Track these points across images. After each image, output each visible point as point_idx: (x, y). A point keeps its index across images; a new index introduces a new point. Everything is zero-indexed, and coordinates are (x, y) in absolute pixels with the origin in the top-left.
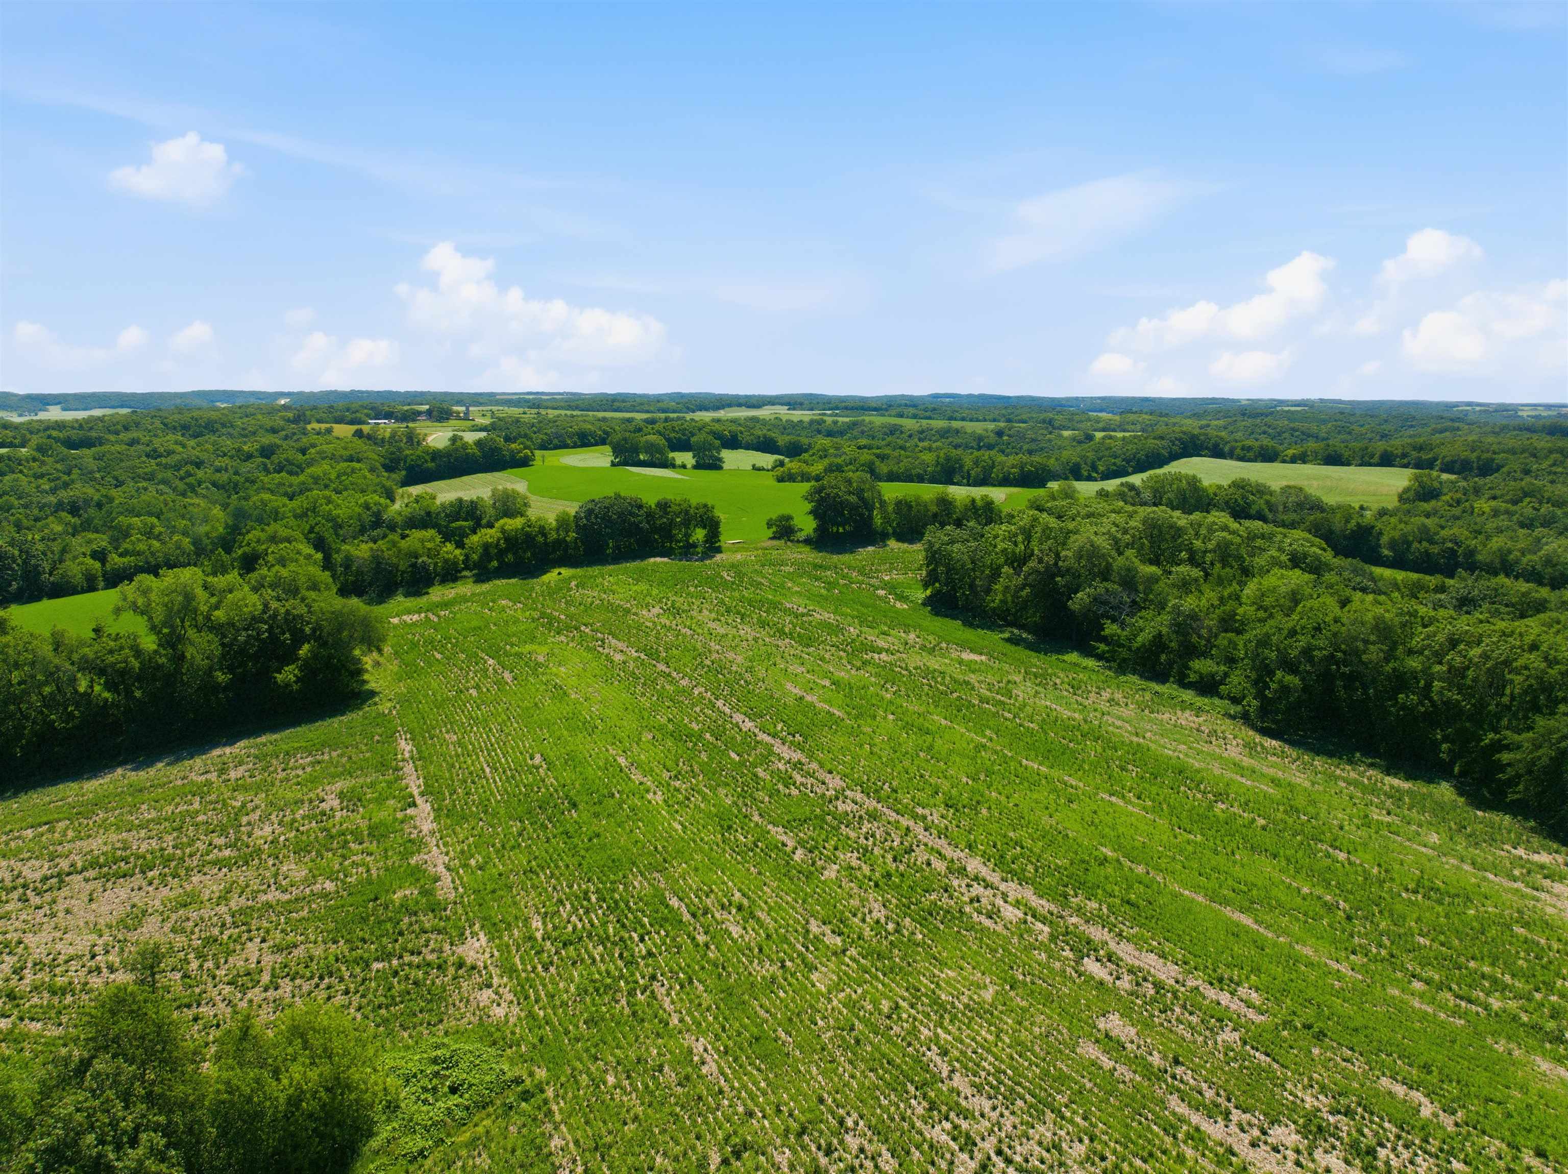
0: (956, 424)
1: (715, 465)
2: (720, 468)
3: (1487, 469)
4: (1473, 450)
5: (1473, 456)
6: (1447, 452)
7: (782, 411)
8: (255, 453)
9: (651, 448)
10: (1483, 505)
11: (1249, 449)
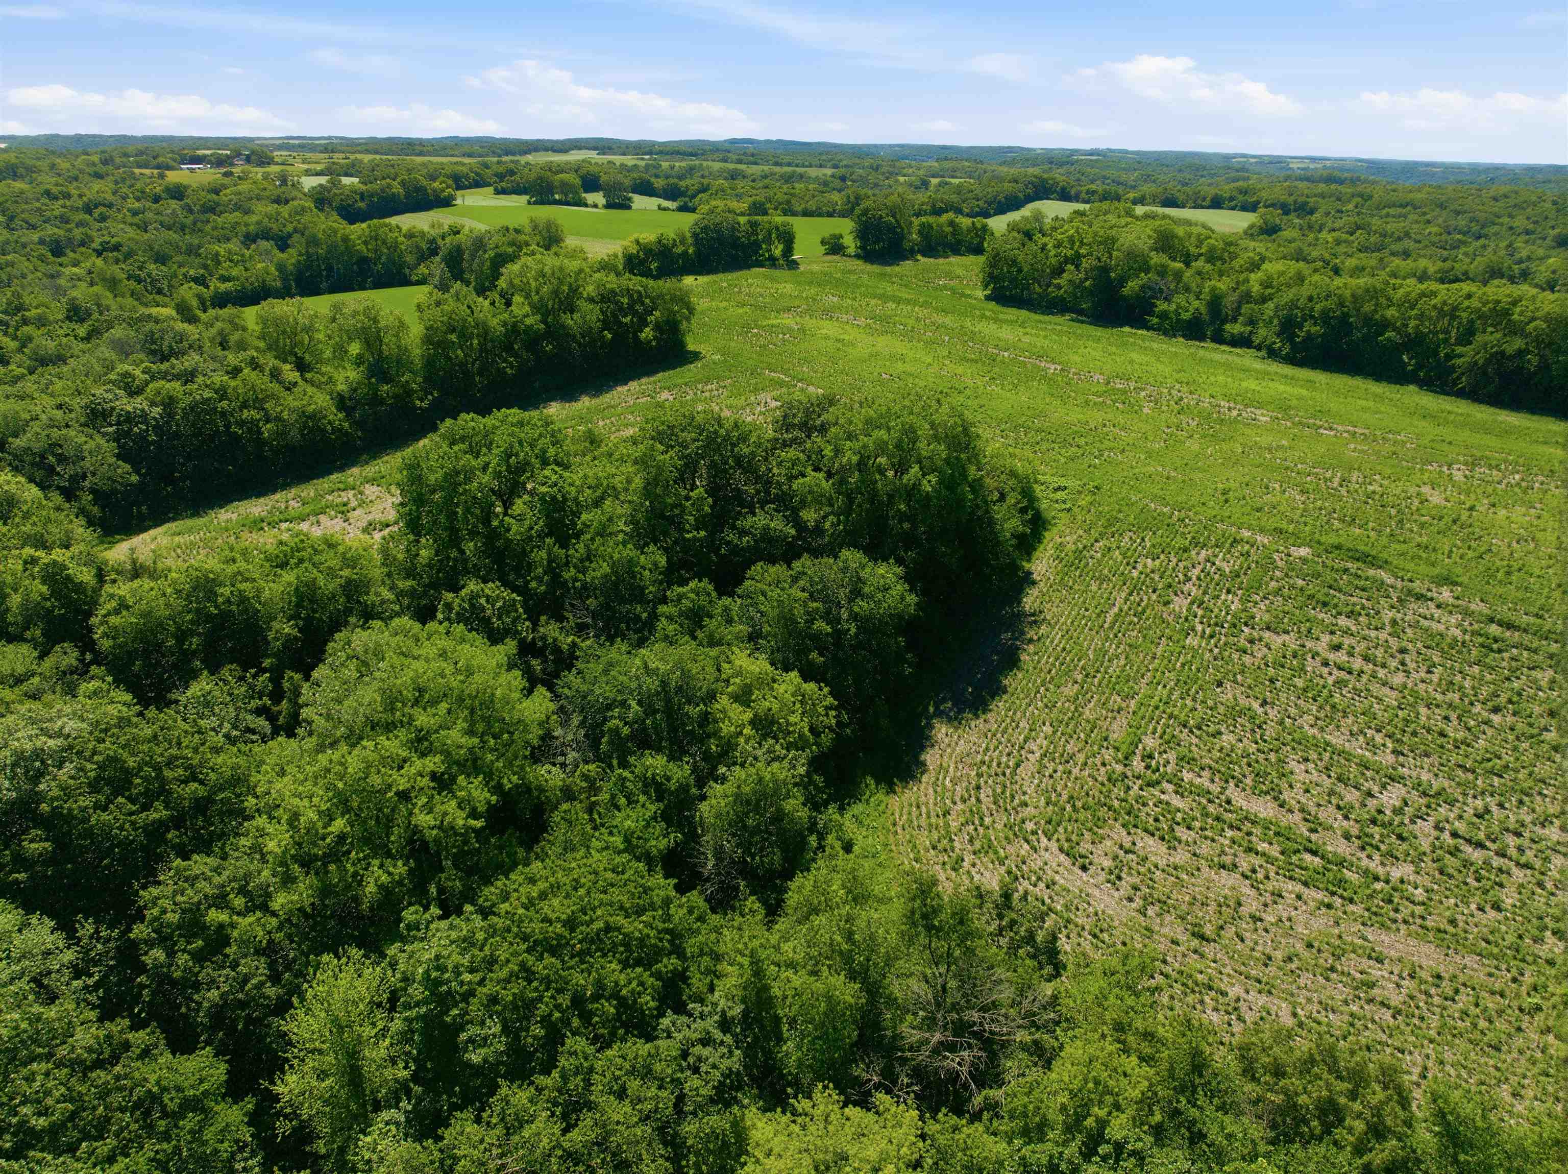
0: (799, 170)
1: (625, 206)
2: (629, 208)
3: (1307, 209)
4: (1291, 195)
5: (1290, 199)
7: (593, 155)
8: (163, 195)
9: (565, 187)
11: (1094, 192)
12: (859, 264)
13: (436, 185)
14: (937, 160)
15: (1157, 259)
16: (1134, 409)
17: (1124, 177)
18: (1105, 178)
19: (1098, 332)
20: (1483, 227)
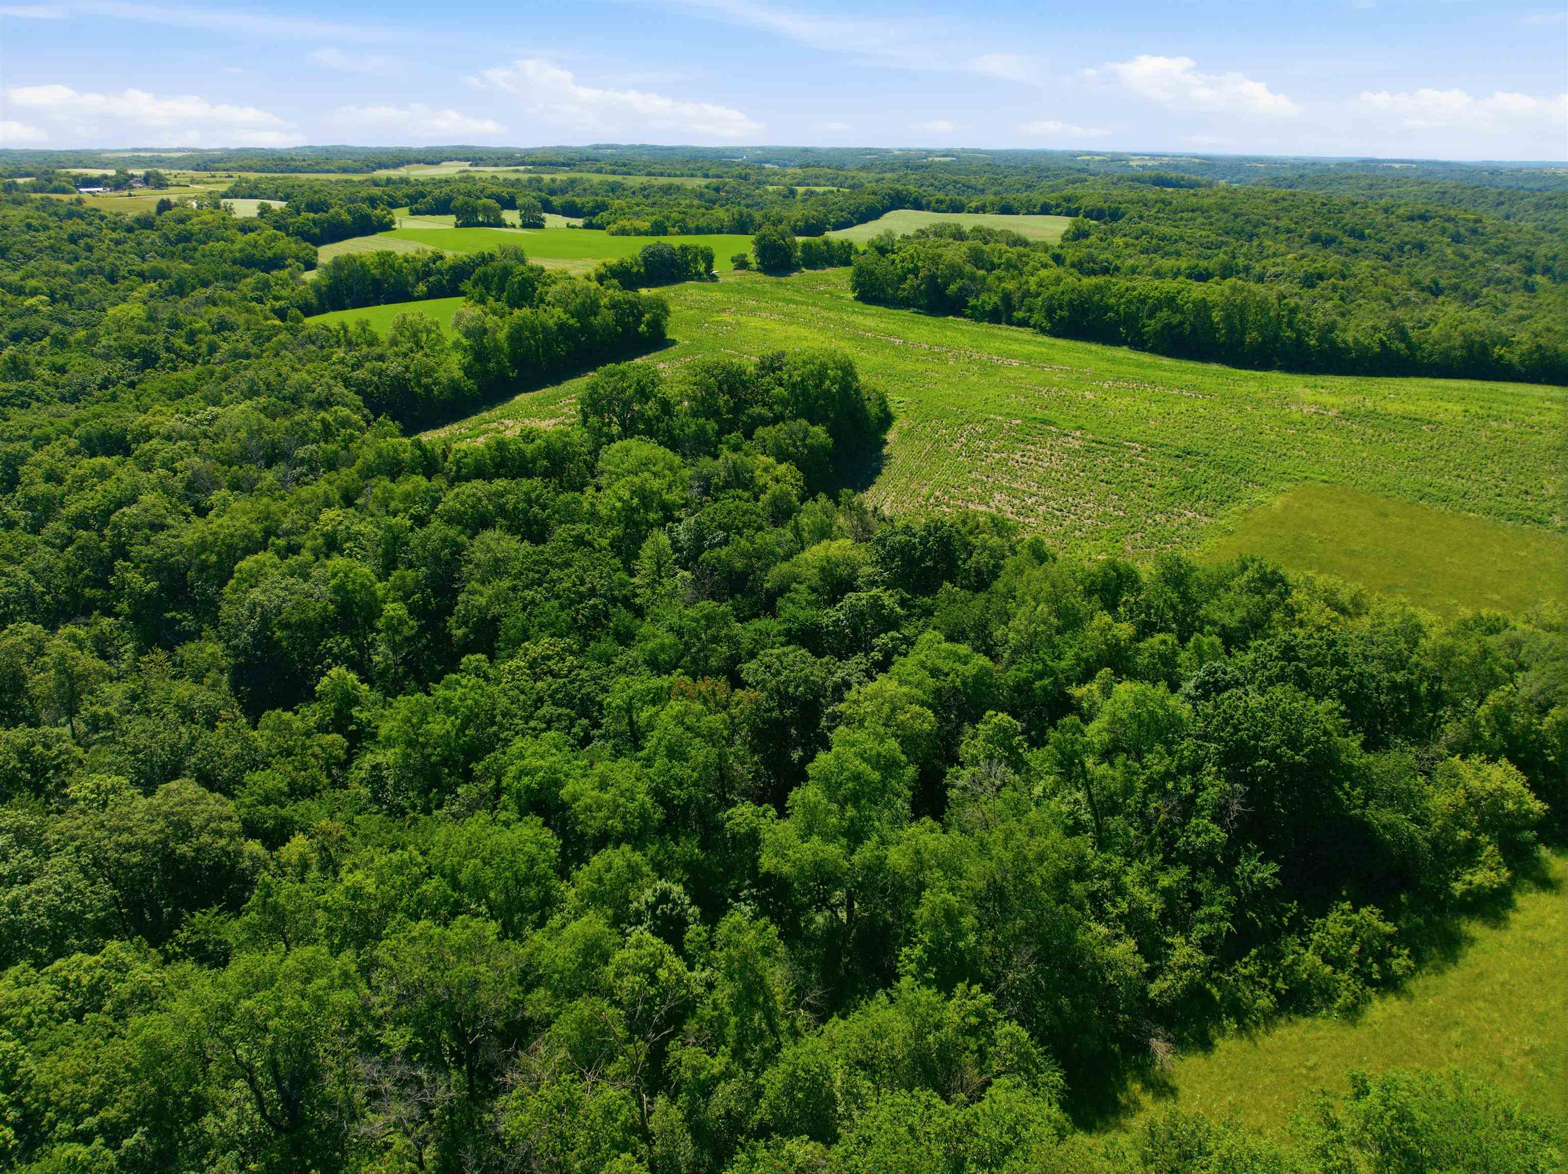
0: (676, 181)
1: (538, 225)
2: (542, 227)
3: (1116, 215)
4: (1102, 199)
5: (1106, 206)
6: (1088, 203)
9: (486, 209)
10: (1119, 241)
12: (760, 276)
13: (378, 212)
14: (801, 167)
15: (968, 268)
16: (944, 362)
17: (973, 182)
18: (956, 182)
19: (928, 319)
20: (1255, 227)
